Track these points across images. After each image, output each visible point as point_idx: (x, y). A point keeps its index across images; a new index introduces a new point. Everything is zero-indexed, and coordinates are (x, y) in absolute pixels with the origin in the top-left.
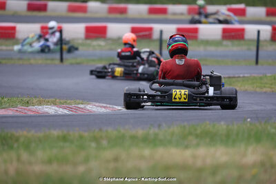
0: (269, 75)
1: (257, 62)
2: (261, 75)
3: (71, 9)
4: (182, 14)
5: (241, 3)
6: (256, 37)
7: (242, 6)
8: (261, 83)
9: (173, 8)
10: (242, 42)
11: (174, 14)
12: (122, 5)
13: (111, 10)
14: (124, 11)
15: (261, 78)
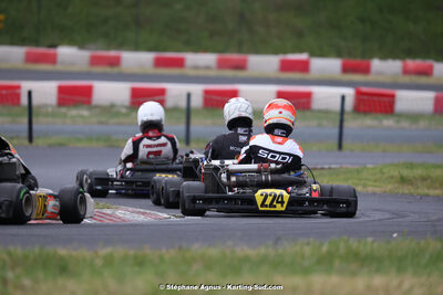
0: (371, 166)
1: (340, 146)
2: (357, 167)
3: (30, 58)
4: (208, 68)
5: (301, 51)
6: (337, 107)
7: (303, 56)
8: (360, 179)
9: (192, 58)
10: (308, 113)
11: (196, 67)
12: (113, 53)
13: (95, 61)
14: (115, 62)
15: (358, 171)
